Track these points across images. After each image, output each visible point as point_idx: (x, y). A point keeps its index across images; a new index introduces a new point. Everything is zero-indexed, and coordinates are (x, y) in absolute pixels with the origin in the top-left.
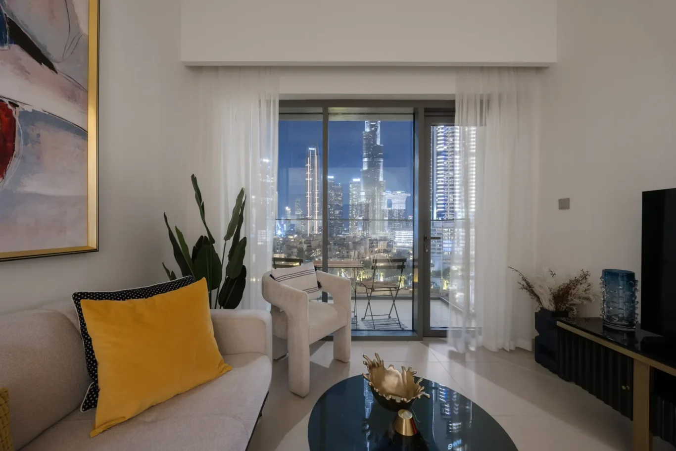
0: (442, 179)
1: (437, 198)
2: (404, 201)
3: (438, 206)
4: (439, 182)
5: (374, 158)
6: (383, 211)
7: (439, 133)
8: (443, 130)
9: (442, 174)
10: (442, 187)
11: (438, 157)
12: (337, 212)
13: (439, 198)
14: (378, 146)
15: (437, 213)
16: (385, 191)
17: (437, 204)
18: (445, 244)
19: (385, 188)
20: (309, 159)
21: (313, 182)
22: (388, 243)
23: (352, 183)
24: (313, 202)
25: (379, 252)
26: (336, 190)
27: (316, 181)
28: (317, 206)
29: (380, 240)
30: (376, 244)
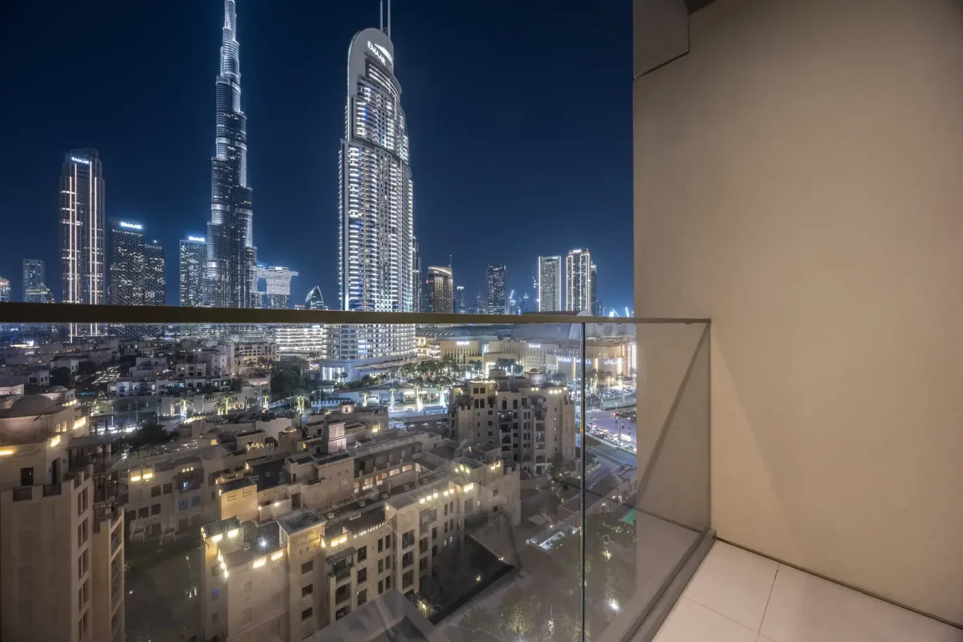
0: (357, 257)
1: (349, 283)
2: (288, 282)
3: (351, 293)
4: (352, 260)
5: (235, 207)
6: (253, 296)
7: (351, 193)
8: (357, 191)
9: (356, 249)
10: (356, 267)
11: (351, 226)
12: (152, 294)
13: (352, 283)
14: (241, 188)
15: (350, 302)
16: (255, 264)
17: (350, 290)
18: (361, 344)
19: (255, 260)
20: (73, 181)
21: (83, 231)
22: (266, 347)
23: (186, 244)
24: (84, 269)
25: (252, 364)
26: (148, 254)
27: (94, 229)
28: (96, 280)
29: (249, 343)
30: (244, 350)
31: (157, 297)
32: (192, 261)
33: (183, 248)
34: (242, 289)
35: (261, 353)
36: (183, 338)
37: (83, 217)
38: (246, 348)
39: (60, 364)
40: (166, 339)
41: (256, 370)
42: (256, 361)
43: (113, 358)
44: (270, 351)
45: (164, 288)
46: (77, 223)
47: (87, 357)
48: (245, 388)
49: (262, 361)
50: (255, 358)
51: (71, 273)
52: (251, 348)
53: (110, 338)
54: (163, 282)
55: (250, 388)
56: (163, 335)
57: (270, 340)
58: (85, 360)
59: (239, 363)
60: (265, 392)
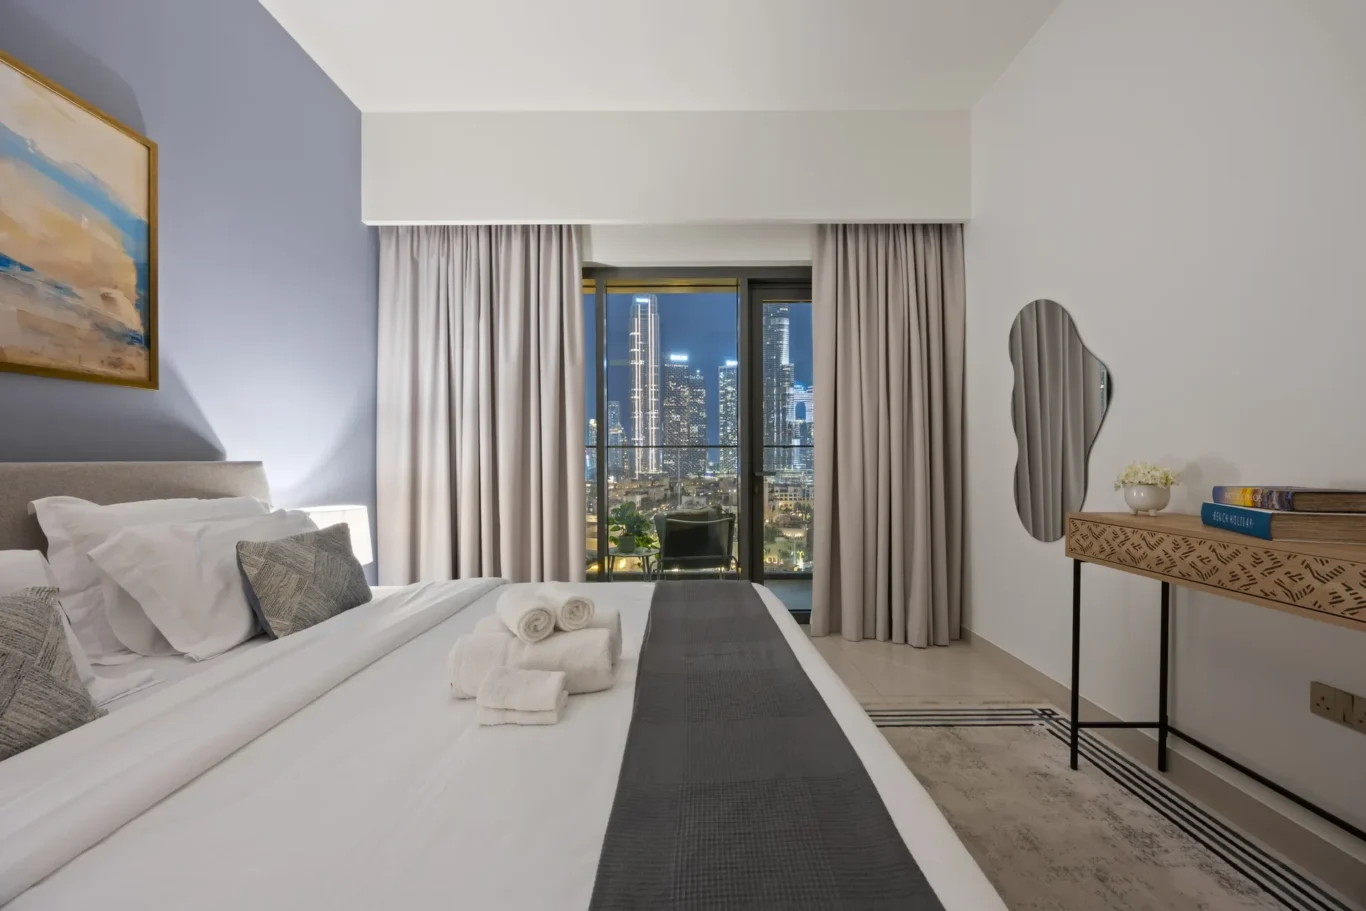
6: (790, 425)
12: (695, 429)
16: (792, 386)
19: (793, 381)
20: (637, 322)
21: (645, 369)
22: (804, 490)
23: (724, 370)
24: (645, 409)
25: (787, 510)
26: (692, 385)
27: (652, 365)
28: (654, 417)
29: (786, 485)
30: (779, 493)
31: (701, 431)
32: (730, 389)
33: (722, 375)
34: (778, 418)
35: (797, 497)
36: (722, 476)
37: (645, 356)
38: (781, 491)
39: (629, 499)
40: (706, 477)
41: (792, 518)
42: (792, 508)
43: (666, 495)
44: (808, 496)
45: (705, 421)
46: (641, 362)
47: (646, 493)
48: (778, 539)
49: (799, 507)
50: (791, 504)
51: (636, 413)
52: (786, 491)
53: (663, 475)
54: (704, 415)
55: (782, 539)
56: (705, 474)
57: (809, 481)
58: (645, 496)
59: (774, 509)
60: (799, 547)
